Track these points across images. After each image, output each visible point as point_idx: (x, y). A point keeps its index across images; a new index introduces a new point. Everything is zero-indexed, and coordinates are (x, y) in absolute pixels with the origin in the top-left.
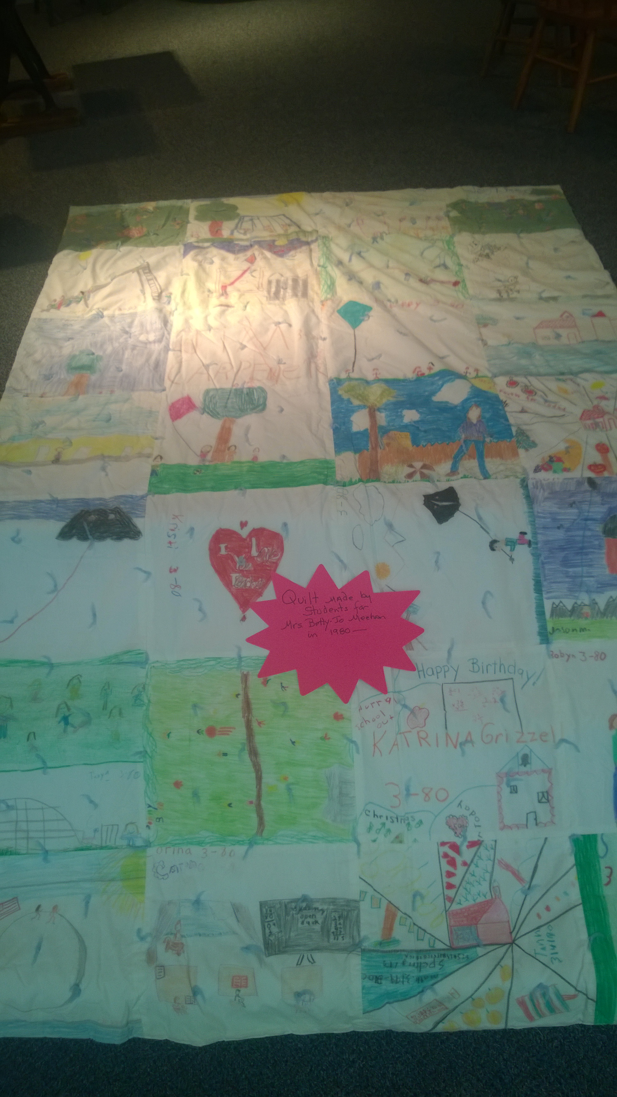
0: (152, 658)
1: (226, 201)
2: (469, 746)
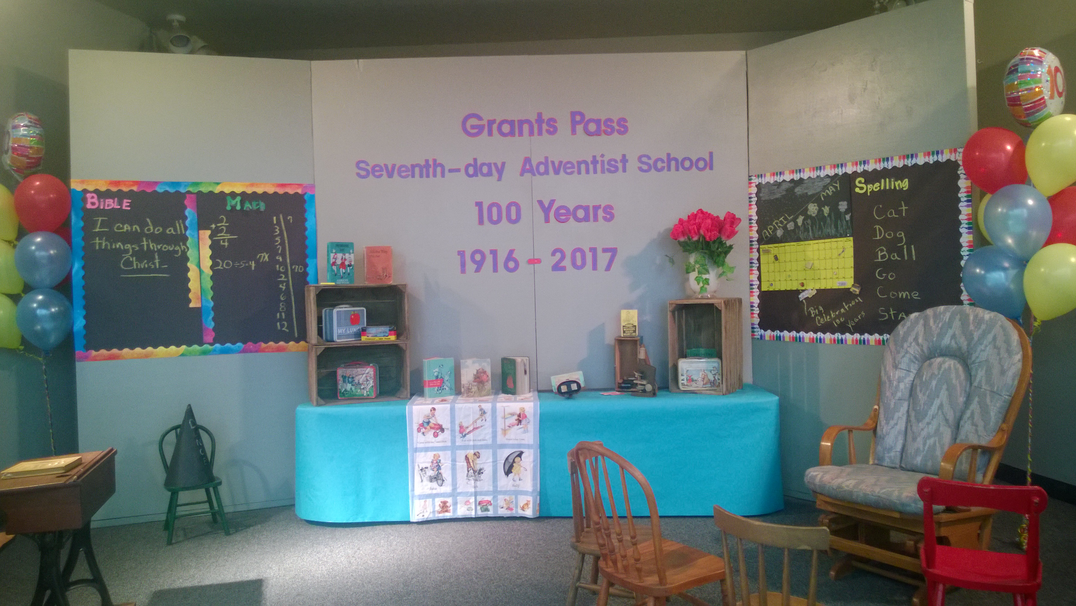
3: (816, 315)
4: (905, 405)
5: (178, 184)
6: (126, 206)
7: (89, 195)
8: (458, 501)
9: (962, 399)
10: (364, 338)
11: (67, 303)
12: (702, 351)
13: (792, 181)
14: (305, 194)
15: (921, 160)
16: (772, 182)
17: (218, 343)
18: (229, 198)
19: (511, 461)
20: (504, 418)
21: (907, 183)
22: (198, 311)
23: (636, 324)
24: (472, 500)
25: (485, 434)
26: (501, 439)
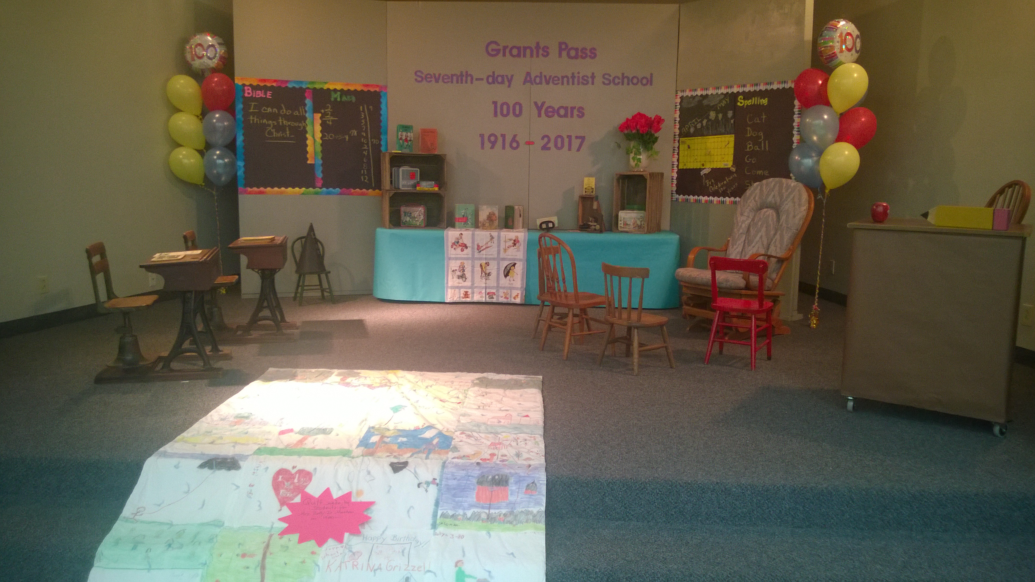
0: (226, 525)
1: (356, 371)
2: (379, 571)
3: (710, 185)
4: (744, 236)
5: (301, 82)
6: (269, 96)
7: (246, 88)
8: (475, 291)
9: (772, 233)
10: (418, 188)
11: (233, 156)
12: (636, 207)
13: (702, 95)
14: (381, 92)
15: (775, 87)
16: (690, 96)
17: (324, 187)
18: (333, 93)
19: (509, 269)
20: (505, 242)
21: (767, 101)
22: (312, 166)
23: (594, 187)
24: (484, 291)
25: (493, 252)
26: (502, 255)
